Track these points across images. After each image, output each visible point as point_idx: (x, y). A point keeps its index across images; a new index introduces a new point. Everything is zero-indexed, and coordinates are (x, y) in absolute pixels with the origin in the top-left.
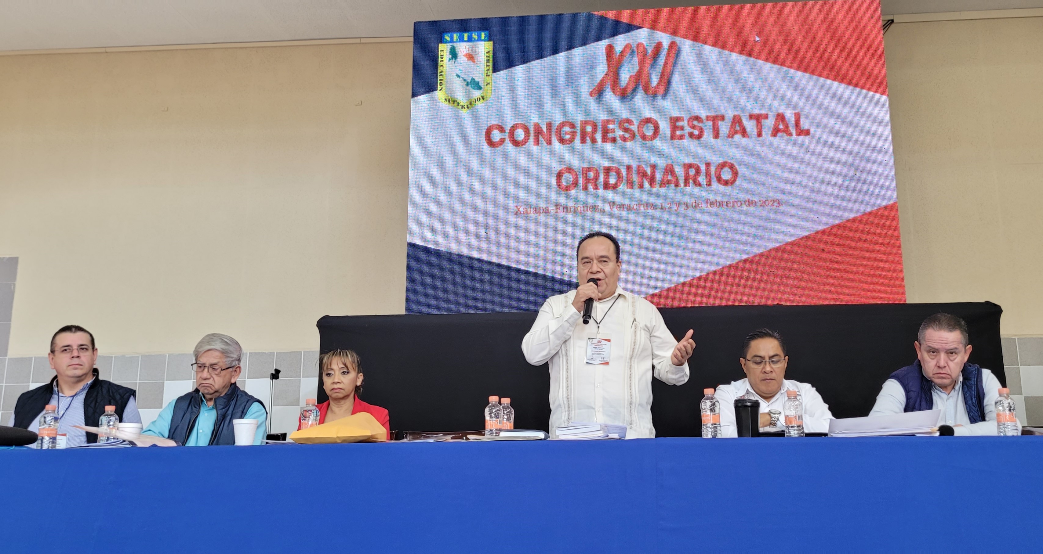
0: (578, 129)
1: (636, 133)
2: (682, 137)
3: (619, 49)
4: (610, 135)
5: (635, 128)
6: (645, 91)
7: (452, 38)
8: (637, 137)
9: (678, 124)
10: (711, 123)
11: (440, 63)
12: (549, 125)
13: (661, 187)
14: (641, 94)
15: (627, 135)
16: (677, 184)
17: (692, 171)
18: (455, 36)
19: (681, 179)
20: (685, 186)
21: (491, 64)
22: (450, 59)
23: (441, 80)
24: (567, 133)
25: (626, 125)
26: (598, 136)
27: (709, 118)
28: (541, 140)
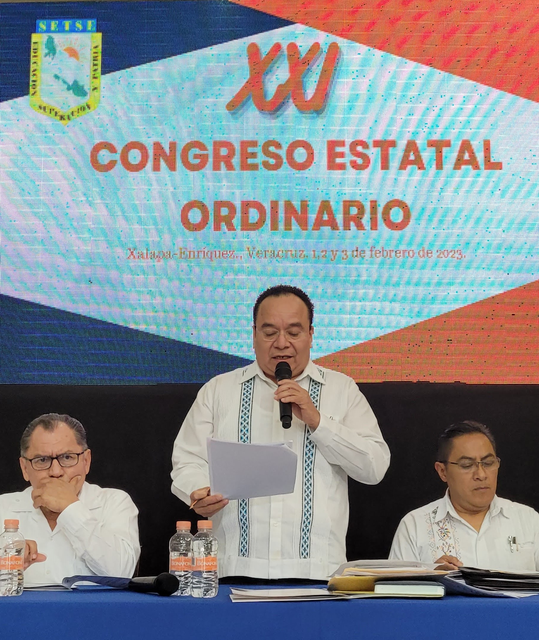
0: (210, 152)
1: (285, 160)
2: (342, 167)
3: (265, 50)
4: (250, 161)
5: (283, 153)
6: (296, 106)
7: (49, 26)
8: (286, 165)
9: (339, 149)
11: (33, 60)
12: (173, 146)
13: (313, 229)
14: (291, 110)
15: (272, 161)
16: (334, 227)
17: (353, 211)
18: (54, 24)
19: (339, 220)
20: (345, 229)
21: (99, 62)
22: (46, 55)
23: (34, 81)
24: (196, 156)
25: (272, 149)
26: (236, 161)
27: (377, 144)
28: (163, 164)
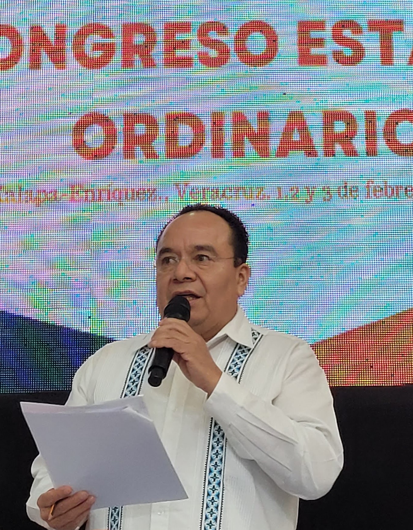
0: (118, 40)
1: (233, 51)
2: (321, 60)
4: (180, 53)
5: (230, 41)
8: (234, 58)
9: (315, 34)
10: (376, 35)
12: (61, 30)
13: (277, 156)
15: (213, 53)
16: (311, 153)
17: (340, 127)
19: (318, 140)
20: (327, 154)
24: (97, 47)
25: (213, 35)
26: (158, 53)
27: (373, 25)
28: (45, 58)
